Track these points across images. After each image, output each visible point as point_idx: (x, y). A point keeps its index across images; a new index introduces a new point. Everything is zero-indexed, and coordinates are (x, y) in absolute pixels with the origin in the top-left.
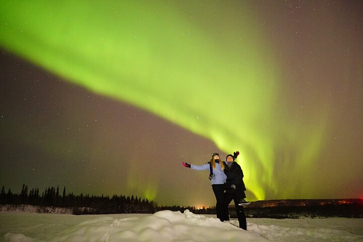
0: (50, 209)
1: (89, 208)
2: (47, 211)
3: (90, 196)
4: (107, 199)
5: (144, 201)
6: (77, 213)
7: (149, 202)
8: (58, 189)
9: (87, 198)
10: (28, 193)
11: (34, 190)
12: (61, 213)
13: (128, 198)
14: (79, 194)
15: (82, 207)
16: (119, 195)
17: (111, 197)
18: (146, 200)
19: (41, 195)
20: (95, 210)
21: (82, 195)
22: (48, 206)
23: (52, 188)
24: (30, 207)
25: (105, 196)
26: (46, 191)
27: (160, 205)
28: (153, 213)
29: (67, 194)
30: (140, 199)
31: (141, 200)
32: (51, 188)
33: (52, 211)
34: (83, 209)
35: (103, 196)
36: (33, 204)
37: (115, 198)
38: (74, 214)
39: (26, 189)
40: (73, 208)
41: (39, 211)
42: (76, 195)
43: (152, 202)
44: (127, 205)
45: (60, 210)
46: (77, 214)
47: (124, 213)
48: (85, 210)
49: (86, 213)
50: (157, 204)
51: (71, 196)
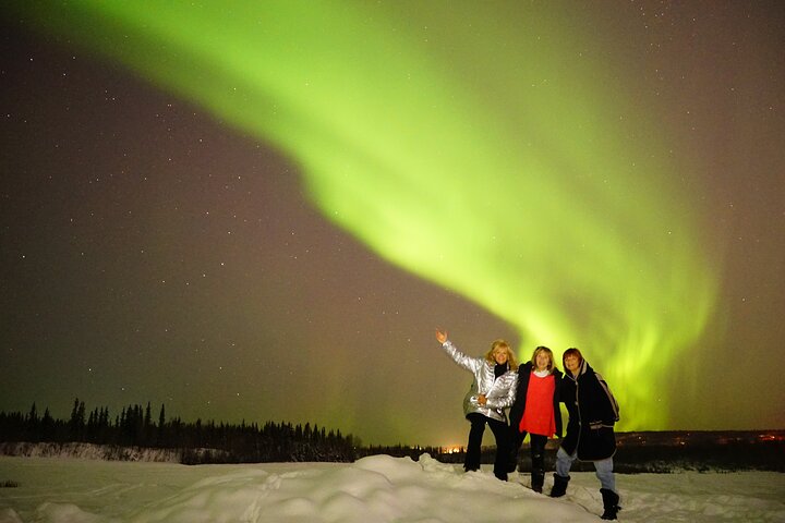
0: (132, 452)
1: (214, 451)
2: (127, 457)
3: (217, 424)
4: (253, 430)
5: (331, 434)
6: (189, 460)
7: (344, 436)
8: (148, 409)
9: (211, 428)
10: (87, 418)
11: (99, 411)
12: (155, 460)
13: (299, 428)
14: (193, 421)
15: (199, 447)
16: (278, 422)
17: (261, 426)
18: (335, 433)
19: (114, 423)
20: (228, 454)
21: (199, 422)
22: (128, 446)
23: (136, 406)
24: (90, 448)
25: (249, 423)
26: (123, 413)
27: (366, 444)
28: (353, 461)
29: (167, 420)
30: (323, 431)
31: (327, 434)
32: (133, 408)
33: (136, 456)
34: (202, 451)
35: (243, 425)
36: (97, 442)
37: (270, 428)
38: (182, 463)
39: (82, 409)
40: (180, 450)
41: (109, 457)
42: (187, 423)
43: (349, 438)
44: (296, 444)
45: (154, 453)
46: (188, 464)
47: (290, 460)
48: (207, 453)
49: (208, 460)
50: (359, 441)
51: (177, 423)
